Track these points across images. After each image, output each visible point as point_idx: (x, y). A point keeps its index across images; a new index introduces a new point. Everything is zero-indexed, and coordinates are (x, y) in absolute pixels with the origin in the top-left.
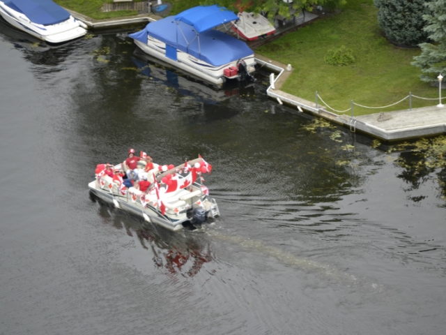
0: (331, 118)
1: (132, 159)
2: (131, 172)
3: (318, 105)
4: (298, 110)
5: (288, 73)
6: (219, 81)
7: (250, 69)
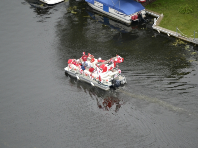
0: (184, 39)
1: (84, 57)
2: (84, 63)
3: (178, 33)
4: (168, 35)
5: (162, 18)
6: (129, 22)
7: (144, 16)
